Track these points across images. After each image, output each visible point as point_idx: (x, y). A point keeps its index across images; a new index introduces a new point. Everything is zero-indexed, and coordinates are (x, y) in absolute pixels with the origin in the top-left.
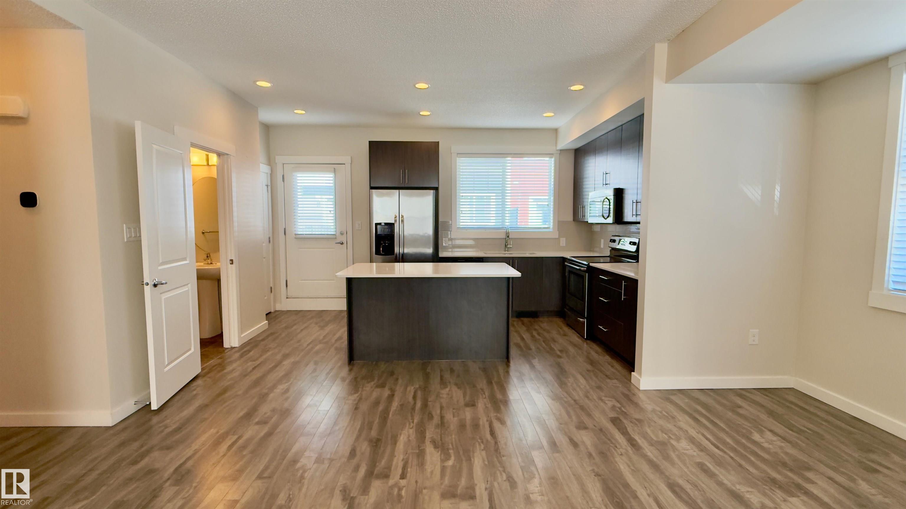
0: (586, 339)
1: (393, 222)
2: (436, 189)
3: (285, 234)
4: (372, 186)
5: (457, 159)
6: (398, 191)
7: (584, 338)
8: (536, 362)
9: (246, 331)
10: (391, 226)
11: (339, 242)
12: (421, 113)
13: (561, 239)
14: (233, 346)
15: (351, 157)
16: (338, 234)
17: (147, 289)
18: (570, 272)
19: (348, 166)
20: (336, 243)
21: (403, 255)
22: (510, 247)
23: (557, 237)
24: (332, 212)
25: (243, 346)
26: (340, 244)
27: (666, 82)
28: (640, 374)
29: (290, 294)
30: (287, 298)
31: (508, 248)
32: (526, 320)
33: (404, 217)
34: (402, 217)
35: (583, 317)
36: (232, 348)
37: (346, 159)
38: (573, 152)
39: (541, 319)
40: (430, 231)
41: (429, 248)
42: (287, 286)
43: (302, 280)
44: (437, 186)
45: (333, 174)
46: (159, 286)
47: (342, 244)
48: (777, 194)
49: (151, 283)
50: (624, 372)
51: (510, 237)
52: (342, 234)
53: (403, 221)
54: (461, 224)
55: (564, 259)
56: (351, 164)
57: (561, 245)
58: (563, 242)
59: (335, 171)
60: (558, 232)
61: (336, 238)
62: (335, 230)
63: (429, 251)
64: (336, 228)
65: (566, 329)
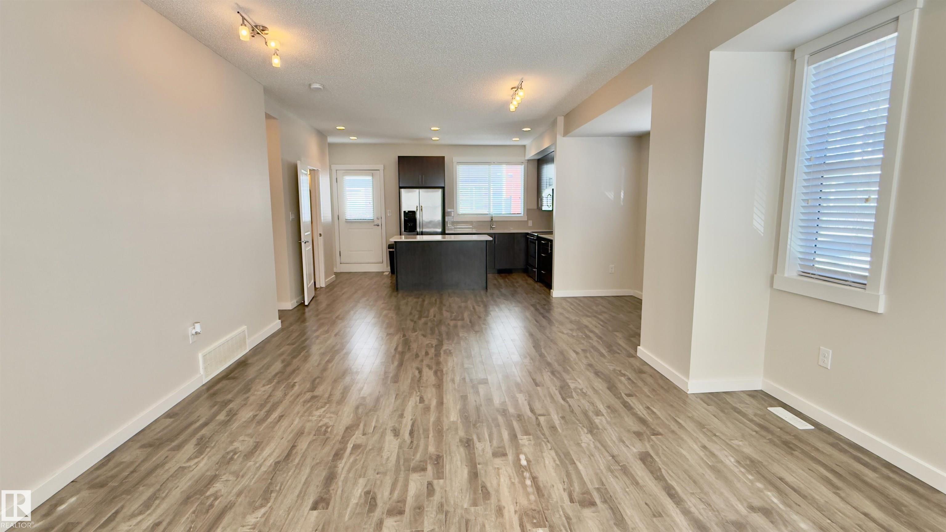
0: (537, 281)
1: (415, 210)
2: (443, 188)
3: (338, 219)
4: (400, 186)
5: (457, 166)
6: (418, 190)
7: (535, 280)
8: (503, 290)
9: (328, 278)
10: (414, 213)
11: (376, 224)
12: (433, 139)
13: (529, 221)
14: (322, 286)
15: (384, 166)
16: (375, 219)
17: (303, 244)
18: (531, 241)
19: (382, 171)
20: (374, 225)
21: (422, 232)
22: (494, 227)
23: (526, 220)
24: (371, 204)
25: (327, 287)
26: (376, 226)
27: (563, 137)
28: (553, 290)
29: (342, 261)
30: (341, 264)
31: (493, 228)
32: (503, 275)
33: (423, 207)
34: (421, 207)
35: (535, 268)
36: (321, 288)
37: (381, 167)
38: (537, 161)
39: (513, 274)
40: (439, 218)
41: (439, 229)
42: (340, 255)
43: (350, 251)
44: (444, 186)
45: (372, 177)
46: (306, 243)
47: (378, 226)
48: (622, 194)
49: (304, 242)
50: (547, 290)
51: (493, 220)
52: (378, 219)
53: (422, 209)
54: (460, 211)
55: (528, 234)
56: (384, 170)
57: (529, 225)
58: (530, 223)
59: (373, 175)
60: (527, 217)
61: (374, 222)
62: (373, 216)
63: (439, 230)
64: (374, 215)
65: (527, 278)
